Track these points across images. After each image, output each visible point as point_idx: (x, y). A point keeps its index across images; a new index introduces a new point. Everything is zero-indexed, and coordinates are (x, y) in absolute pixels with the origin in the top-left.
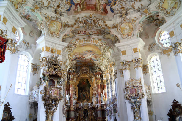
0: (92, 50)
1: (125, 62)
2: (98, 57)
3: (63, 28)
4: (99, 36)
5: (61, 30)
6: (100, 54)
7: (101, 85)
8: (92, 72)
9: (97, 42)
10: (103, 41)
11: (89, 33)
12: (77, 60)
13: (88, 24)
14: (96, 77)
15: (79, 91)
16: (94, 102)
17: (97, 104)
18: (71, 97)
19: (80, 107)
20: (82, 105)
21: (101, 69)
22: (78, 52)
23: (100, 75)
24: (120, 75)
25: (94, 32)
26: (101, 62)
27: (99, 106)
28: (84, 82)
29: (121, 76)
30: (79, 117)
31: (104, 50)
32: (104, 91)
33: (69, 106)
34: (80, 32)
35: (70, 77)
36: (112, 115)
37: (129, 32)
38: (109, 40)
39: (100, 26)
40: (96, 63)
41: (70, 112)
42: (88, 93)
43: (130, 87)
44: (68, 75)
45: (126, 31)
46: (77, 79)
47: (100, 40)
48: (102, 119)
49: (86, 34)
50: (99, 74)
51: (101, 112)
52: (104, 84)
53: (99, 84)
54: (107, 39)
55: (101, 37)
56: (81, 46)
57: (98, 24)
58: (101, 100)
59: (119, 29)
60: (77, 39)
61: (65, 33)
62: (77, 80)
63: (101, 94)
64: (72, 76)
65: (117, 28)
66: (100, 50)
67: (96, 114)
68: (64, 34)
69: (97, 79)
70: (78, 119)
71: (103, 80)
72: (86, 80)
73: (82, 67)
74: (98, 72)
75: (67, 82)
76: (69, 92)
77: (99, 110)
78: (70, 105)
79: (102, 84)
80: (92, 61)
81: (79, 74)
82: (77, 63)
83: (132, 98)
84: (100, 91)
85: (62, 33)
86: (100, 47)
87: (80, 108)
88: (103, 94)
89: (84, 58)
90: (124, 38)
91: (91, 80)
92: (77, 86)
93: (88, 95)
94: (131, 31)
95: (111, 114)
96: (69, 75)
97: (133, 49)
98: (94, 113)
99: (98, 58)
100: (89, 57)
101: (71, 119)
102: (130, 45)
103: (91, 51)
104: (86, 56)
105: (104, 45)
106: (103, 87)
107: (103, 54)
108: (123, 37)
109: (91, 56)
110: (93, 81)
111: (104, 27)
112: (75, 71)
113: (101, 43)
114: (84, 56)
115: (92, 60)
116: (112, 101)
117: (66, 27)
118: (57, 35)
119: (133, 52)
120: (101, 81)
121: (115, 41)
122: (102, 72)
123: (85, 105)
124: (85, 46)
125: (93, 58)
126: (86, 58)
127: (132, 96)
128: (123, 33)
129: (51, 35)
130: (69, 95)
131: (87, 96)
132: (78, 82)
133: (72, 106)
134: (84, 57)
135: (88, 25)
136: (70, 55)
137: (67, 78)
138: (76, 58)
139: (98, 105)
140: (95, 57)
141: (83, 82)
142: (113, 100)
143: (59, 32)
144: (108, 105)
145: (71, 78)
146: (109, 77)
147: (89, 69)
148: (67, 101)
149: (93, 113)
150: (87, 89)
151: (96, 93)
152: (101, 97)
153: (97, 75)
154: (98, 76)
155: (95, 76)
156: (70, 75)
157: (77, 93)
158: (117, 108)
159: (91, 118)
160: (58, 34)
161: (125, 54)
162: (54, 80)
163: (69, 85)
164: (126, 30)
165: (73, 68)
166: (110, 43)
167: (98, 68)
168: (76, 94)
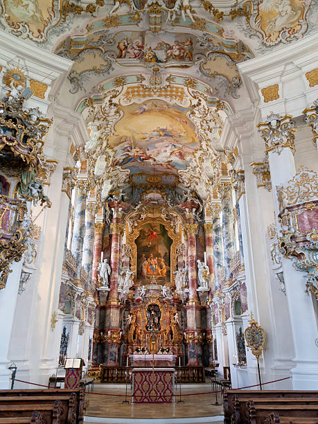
0: (169, 129)
1: (274, 123)
2: (190, 153)
3: (58, 15)
4: (186, 67)
5: (54, 23)
6: (193, 141)
7: (197, 236)
8: (174, 202)
9: (183, 93)
10: (201, 87)
11: (155, 56)
12: (130, 164)
13: (146, 6)
14: (184, 216)
15: (139, 257)
16: (179, 287)
17: (186, 290)
18: (114, 268)
19: (137, 298)
20: (143, 292)
21: (199, 193)
22: (129, 135)
23: (194, 210)
24: (255, 185)
25: (171, 48)
26: (198, 169)
27: (191, 296)
28: (155, 233)
29: (258, 186)
30: (133, 328)
31: (205, 124)
32: (205, 253)
33: (107, 294)
34: (126, 47)
35: (111, 216)
36: (230, 319)
37: (292, 23)
38: (218, 80)
39: (188, 11)
40: (185, 175)
41: (108, 311)
42: (165, 262)
43: (299, 206)
44: (108, 209)
45: (280, 23)
46: (136, 225)
47: (191, 83)
48: (198, 334)
49: (146, 60)
50: (193, 207)
51: (198, 312)
52: (206, 235)
53: (193, 235)
54: (214, 76)
55: (192, 71)
56: (137, 114)
57: (181, 7)
58: (197, 280)
59: (252, 20)
60: (120, 81)
61: (68, 33)
62: (135, 227)
63: (199, 261)
64: (117, 211)
65: (247, 15)
66: (193, 125)
67: (183, 318)
68: (63, 37)
69: (186, 220)
70: (132, 332)
71: (204, 222)
72: (158, 229)
73: (146, 188)
74: (189, 200)
75: (104, 227)
76: (107, 255)
77: (192, 307)
78: (109, 290)
79: (201, 235)
80: (174, 171)
81: (138, 207)
82: (130, 176)
83: (310, 250)
84: (195, 254)
85: (55, 32)
86: (193, 113)
87: (139, 300)
88: (203, 260)
89: (151, 160)
90: (270, 46)
91: (172, 228)
92: (134, 243)
93: (164, 266)
94: (296, 18)
95: (227, 319)
96: (110, 207)
97: (308, 75)
98: (176, 317)
99: (188, 158)
100: (163, 155)
101: (109, 332)
102: (296, 62)
103: (166, 134)
104: (156, 151)
105: (203, 103)
106: (202, 243)
107: (201, 142)
108: (268, 44)
109: (169, 150)
110: (177, 231)
111: (200, 16)
112: (127, 200)
113: (195, 97)
114: (148, 153)
115: (173, 167)
116: (227, 278)
117: (71, 15)
118: (37, 34)
119: (307, 83)
120: (199, 227)
121: (237, 81)
122: (202, 202)
123: (152, 292)
124: (149, 111)
125: (175, 159)
126: (155, 160)
127: (308, 238)
128: (266, 30)
129: (9, 28)
130: (109, 263)
131: (160, 271)
132: (137, 233)
133: (115, 295)
134: (149, 158)
135: (146, 9)
136: (105, 144)
137: (105, 216)
138: (128, 160)
139: (188, 293)
140: (181, 155)
141: (152, 233)
142: (232, 274)
143: (45, 26)
144: (217, 292)
145: (115, 216)
146: (219, 211)
147: (167, 195)
148: (102, 279)
149: (175, 314)
150: (162, 249)
151: (184, 262)
152: (197, 269)
153: (187, 210)
154: (191, 211)
155: (182, 211)
156: (113, 209)
157: (134, 261)
158: (245, 295)
159: (167, 331)
160: (39, 31)
161: (277, 97)
162: (9, 180)
163: (111, 236)
164: (279, 19)
165: (121, 190)
166: (223, 90)
167: (189, 191)
168: (132, 264)
